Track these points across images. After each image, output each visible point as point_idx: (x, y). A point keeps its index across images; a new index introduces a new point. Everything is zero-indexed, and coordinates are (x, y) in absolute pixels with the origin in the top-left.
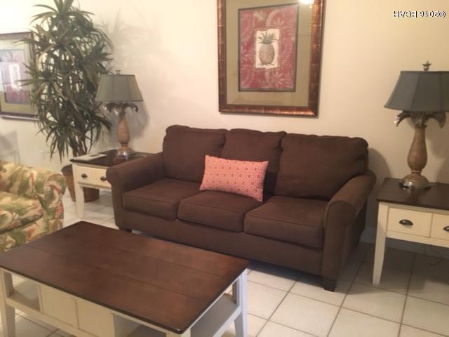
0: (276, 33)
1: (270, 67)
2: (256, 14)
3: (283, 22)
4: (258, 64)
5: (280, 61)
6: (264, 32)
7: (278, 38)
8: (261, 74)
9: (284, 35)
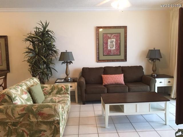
0: (114, 40)
1: (113, 49)
2: (108, 35)
3: (116, 38)
4: (109, 48)
5: (116, 48)
6: (111, 40)
7: (115, 41)
8: (110, 51)
9: (117, 41)
